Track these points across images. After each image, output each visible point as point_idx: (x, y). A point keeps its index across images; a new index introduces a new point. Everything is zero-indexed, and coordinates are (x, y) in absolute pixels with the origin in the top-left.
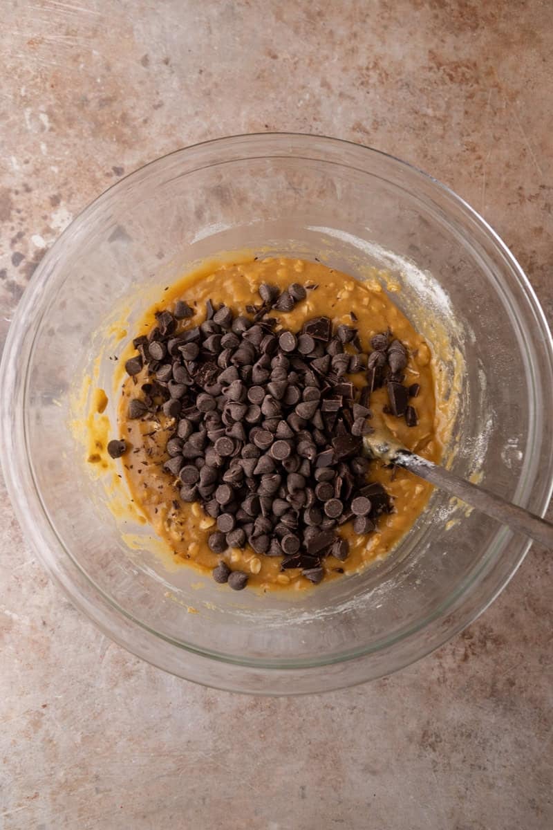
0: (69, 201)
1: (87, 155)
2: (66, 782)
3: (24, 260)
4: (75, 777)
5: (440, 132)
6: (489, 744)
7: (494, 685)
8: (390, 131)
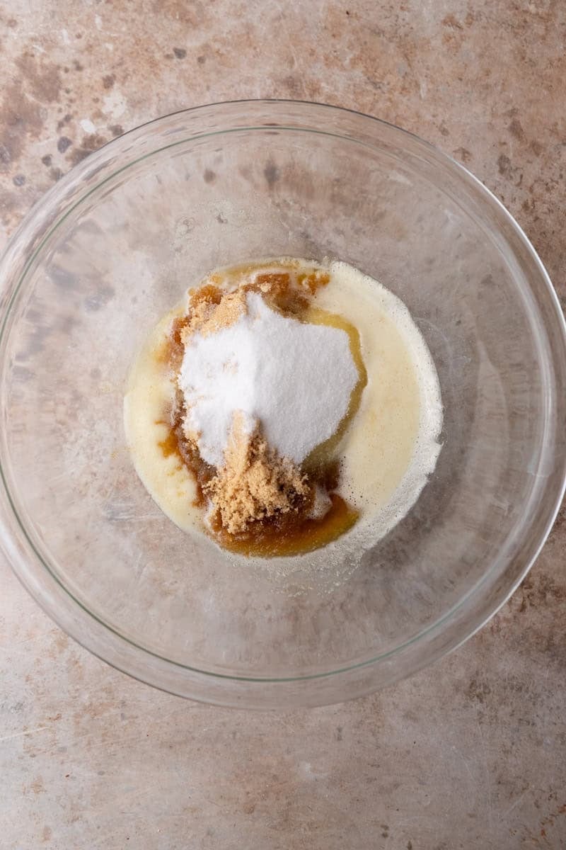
0: (123, 84)
1: (146, 33)
2: (91, 705)
3: (71, 147)
4: (100, 701)
5: (541, 32)
6: (540, 699)
7: (551, 638)
8: (485, 28)
